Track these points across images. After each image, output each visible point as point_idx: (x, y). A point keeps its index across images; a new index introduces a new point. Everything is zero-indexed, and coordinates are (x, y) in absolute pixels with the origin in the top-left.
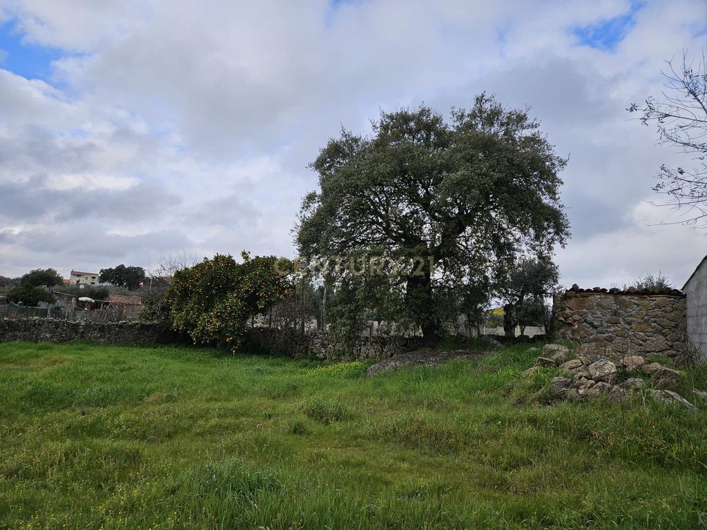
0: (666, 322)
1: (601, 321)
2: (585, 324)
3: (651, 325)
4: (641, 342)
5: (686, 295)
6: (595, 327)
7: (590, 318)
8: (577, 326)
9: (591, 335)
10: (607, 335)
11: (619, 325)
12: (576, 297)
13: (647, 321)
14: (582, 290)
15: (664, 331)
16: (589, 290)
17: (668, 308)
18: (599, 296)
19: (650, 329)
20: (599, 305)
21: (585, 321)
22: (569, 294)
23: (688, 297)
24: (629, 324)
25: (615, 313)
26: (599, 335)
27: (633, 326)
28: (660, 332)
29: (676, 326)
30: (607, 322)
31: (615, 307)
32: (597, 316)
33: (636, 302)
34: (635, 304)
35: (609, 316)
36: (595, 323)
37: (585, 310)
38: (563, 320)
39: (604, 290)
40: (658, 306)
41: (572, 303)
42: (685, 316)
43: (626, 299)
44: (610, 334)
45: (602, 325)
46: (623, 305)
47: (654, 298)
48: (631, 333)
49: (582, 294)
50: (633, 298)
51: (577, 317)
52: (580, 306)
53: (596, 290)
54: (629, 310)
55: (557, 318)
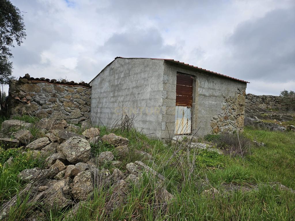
0: (81, 101)
1: (45, 100)
2: (34, 102)
3: (73, 103)
4: (68, 113)
5: (91, 87)
6: (41, 105)
7: (37, 98)
8: (30, 104)
9: (38, 110)
10: (48, 109)
11: (56, 103)
12: (28, 83)
13: (72, 100)
14: (32, 79)
15: (80, 106)
16: (37, 79)
17: (83, 94)
18: (44, 84)
19: (73, 106)
20: (44, 90)
21: (34, 100)
22: (22, 80)
23: (93, 88)
24: (62, 102)
25: (54, 96)
26: (43, 110)
27: (64, 103)
28: (78, 107)
29: (86, 104)
30: (49, 101)
31: (54, 91)
32: (43, 97)
33: (67, 89)
34: (66, 90)
35: (50, 97)
36: (41, 102)
37: (34, 93)
38: (19, 99)
39: (48, 80)
40: (78, 92)
41: (25, 87)
42: (90, 98)
43: (61, 87)
44: (50, 109)
45: (45, 103)
46: (59, 90)
47: (76, 87)
48: (63, 108)
49: (33, 81)
50: (65, 87)
51: (29, 97)
52: (31, 90)
53: (42, 80)
54: (62, 93)
55: (13, 98)
